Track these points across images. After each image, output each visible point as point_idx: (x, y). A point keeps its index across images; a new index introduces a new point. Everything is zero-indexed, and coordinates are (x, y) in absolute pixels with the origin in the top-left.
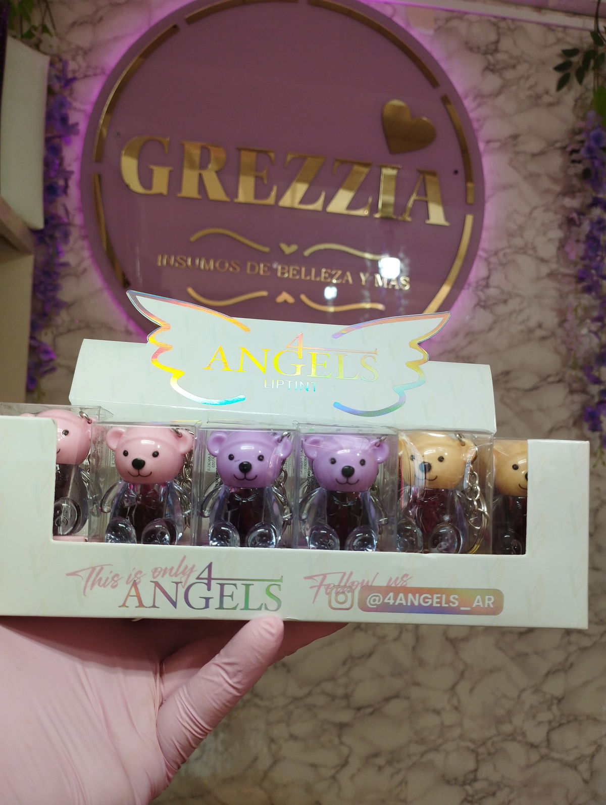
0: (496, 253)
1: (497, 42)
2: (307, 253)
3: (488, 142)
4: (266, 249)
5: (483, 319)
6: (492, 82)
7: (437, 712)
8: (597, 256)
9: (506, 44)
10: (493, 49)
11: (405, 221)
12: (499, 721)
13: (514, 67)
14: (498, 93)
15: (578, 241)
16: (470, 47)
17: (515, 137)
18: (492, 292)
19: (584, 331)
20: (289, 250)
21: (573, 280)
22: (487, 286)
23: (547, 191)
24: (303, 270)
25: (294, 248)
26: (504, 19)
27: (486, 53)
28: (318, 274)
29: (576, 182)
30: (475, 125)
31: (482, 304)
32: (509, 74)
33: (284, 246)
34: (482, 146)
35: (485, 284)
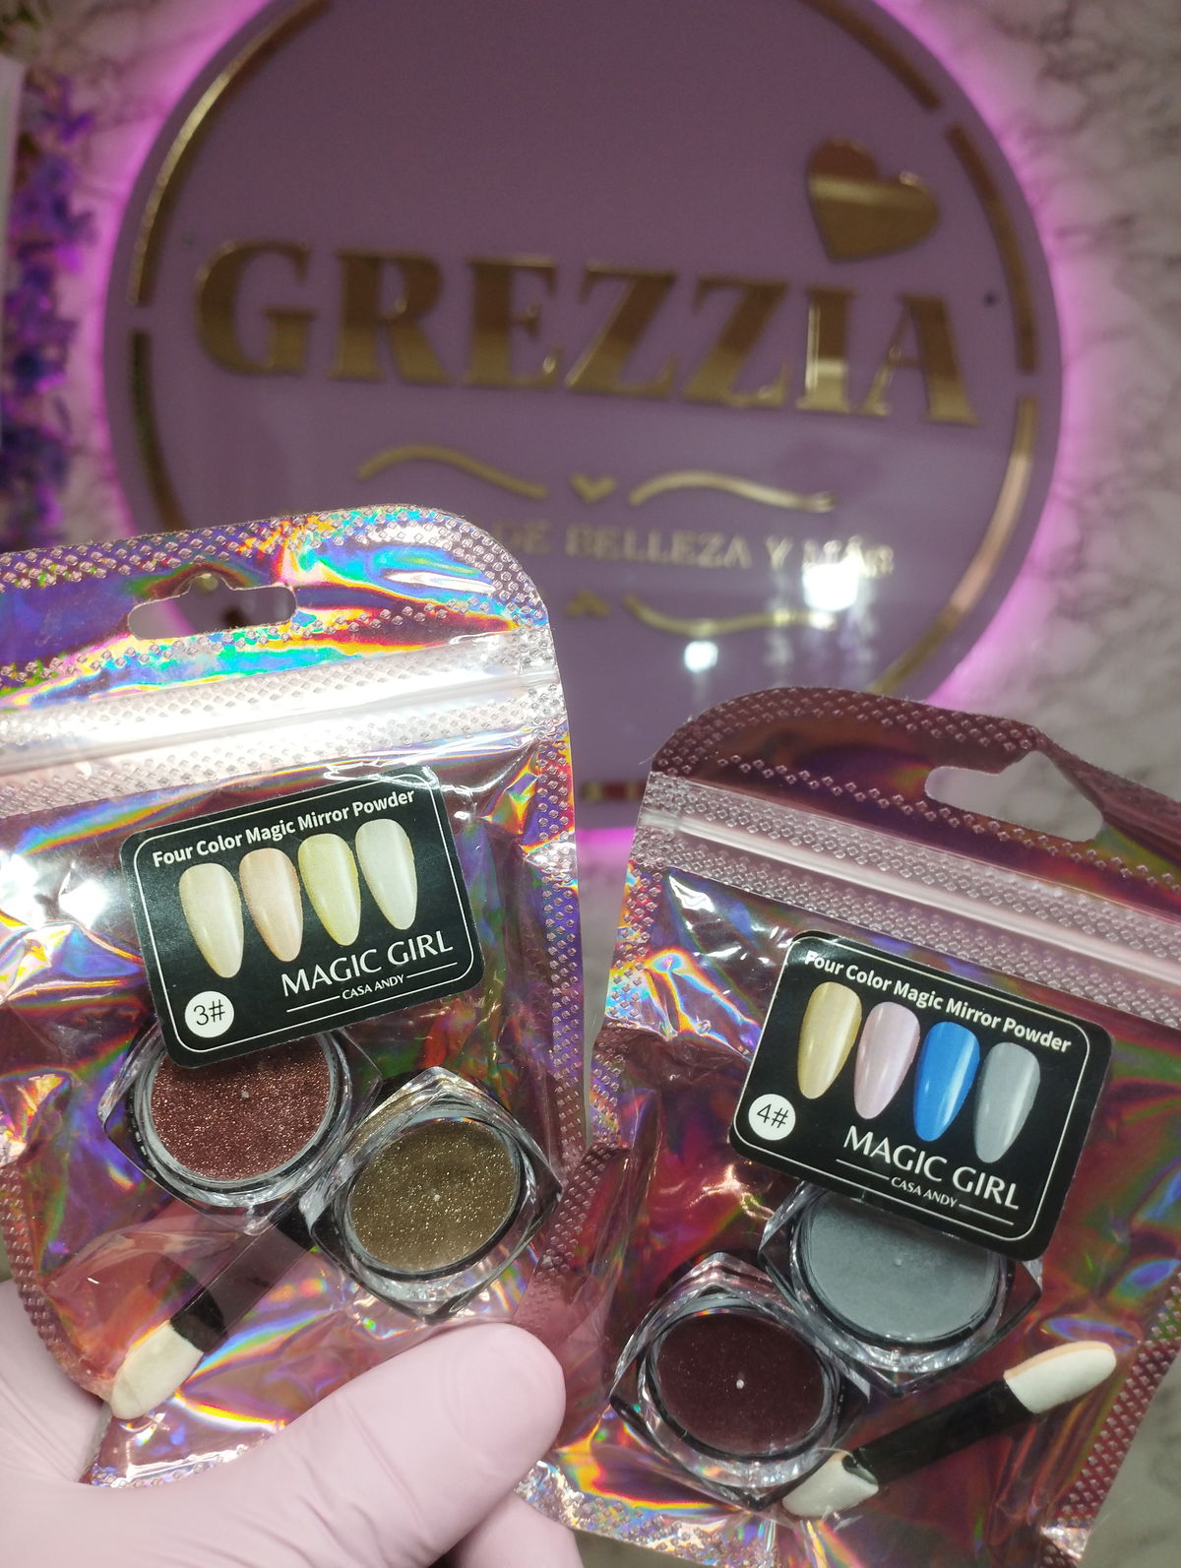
0: (1096, 488)
1: (1067, 16)
2: (639, 495)
3: (1063, 233)
4: (537, 491)
5: (1076, 643)
6: (1061, 102)
9: (1089, 19)
10: (1061, 28)
11: (873, 418)
13: (1110, 67)
14: (1079, 124)
16: (1007, 27)
17: (1125, 221)
18: (1095, 580)
20: (596, 489)
22: (1079, 567)
24: (630, 539)
25: (606, 486)
27: (1043, 38)
28: (666, 545)
30: (1032, 196)
31: (1071, 611)
32: (1102, 84)
33: (582, 483)
34: (1049, 243)
35: (1075, 562)
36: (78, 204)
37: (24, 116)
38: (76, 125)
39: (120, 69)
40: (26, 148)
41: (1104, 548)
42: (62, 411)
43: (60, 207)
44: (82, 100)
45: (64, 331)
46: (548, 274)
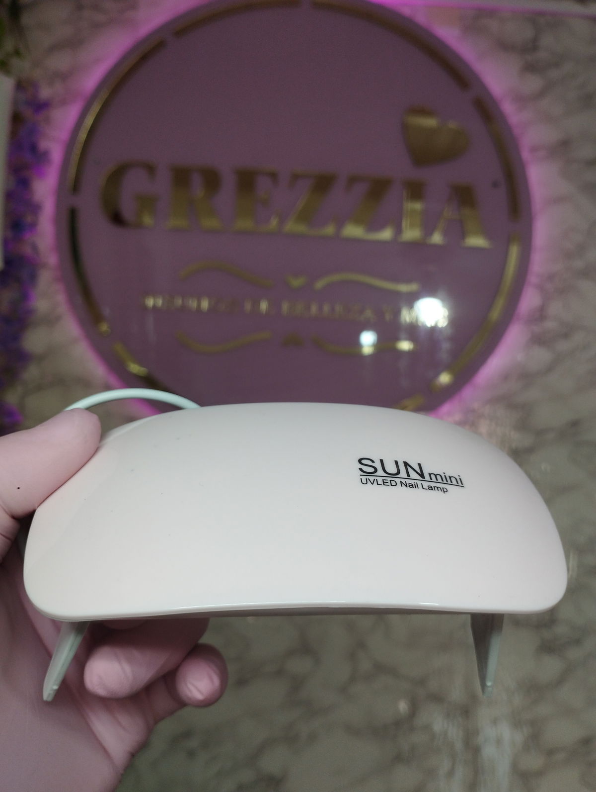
0: (551, 277)
1: (535, 40)
3: (534, 149)
5: (541, 356)
6: (534, 83)
9: (547, 40)
10: (532, 46)
11: (435, 246)
13: (558, 65)
14: (541, 94)
16: (504, 46)
17: (565, 143)
18: (550, 325)
20: (297, 282)
22: (542, 318)
24: (315, 307)
25: (302, 280)
26: (541, 14)
27: (523, 51)
28: (332, 310)
30: (516, 131)
31: (538, 340)
32: (554, 74)
33: (290, 279)
34: (526, 155)
35: (540, 315)
36: (44, 144)
37: (15, 103)
38: (41, 106)
39: (64, 77)
40: (16, 119)
41: (555, 308)
42: (35, 247)
43: (34, 148)
44: (45, 93)
45: (36, 209)
46: (273, 176)
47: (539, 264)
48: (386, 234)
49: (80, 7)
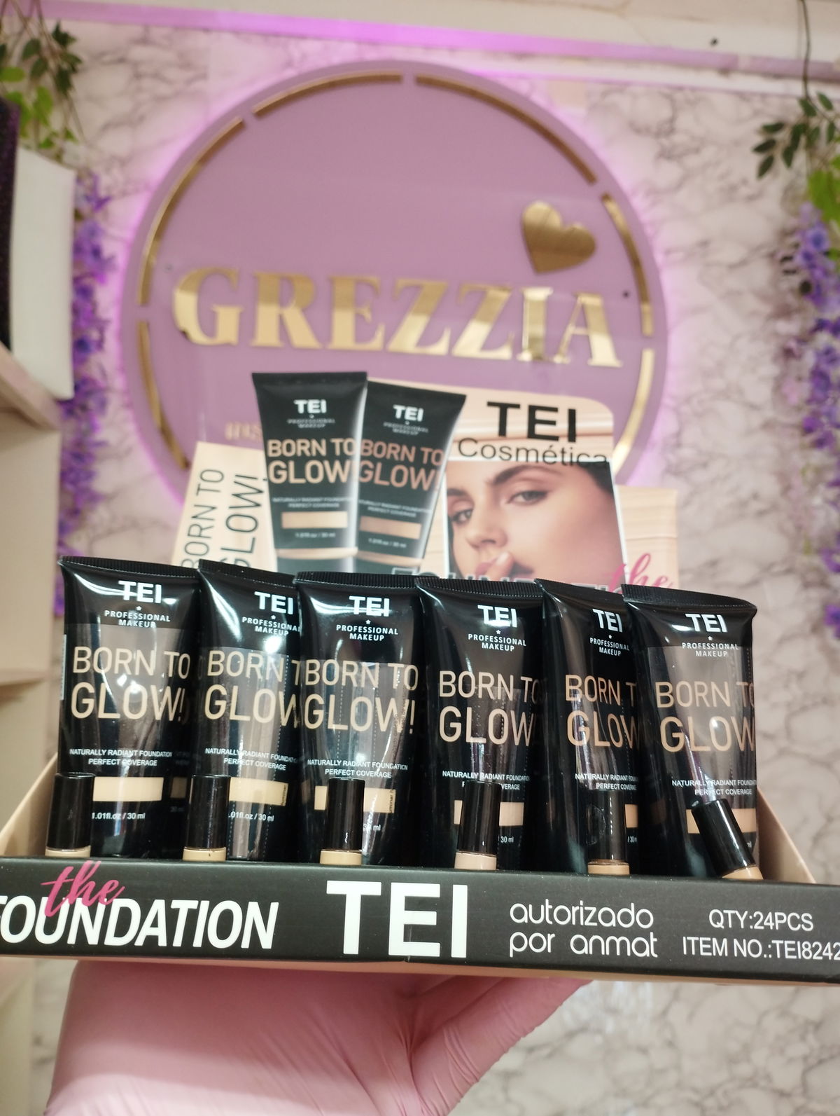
0: (688, 400)
1: (672, 120)
3: (668, 252)
6: (670, 173)
7: (644, 1051)
8: (827, 397)
9: (685, 121)
10: (668, 128)
12: (732, 1060)
13: (697, 151)
14: (679, 186)
15: (800, 379)
16: (637, 129)
17: (704, 244)
18: (686, 453)
19: (817, 501)
21: (797, 432)
22: (678, 445)
23: (754, 313)
26: (680, 89)
27: (658, 135)
29: (792, 300)
30: (649, 231)
31: (675, 471)
32: (692, 161)
34: (659, 258)
35: (676, 442)
36: (108, 248)
38: (101, 203)
40: (78, 215)
41: (692, 434)
42: (102, 369)
43: (97, 252)
44: (106, 182)
45: (101, 326)
46: (375, 285)
47: (675, 384)
48: (505, 353)
49: (138, 76)
